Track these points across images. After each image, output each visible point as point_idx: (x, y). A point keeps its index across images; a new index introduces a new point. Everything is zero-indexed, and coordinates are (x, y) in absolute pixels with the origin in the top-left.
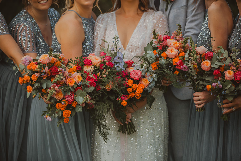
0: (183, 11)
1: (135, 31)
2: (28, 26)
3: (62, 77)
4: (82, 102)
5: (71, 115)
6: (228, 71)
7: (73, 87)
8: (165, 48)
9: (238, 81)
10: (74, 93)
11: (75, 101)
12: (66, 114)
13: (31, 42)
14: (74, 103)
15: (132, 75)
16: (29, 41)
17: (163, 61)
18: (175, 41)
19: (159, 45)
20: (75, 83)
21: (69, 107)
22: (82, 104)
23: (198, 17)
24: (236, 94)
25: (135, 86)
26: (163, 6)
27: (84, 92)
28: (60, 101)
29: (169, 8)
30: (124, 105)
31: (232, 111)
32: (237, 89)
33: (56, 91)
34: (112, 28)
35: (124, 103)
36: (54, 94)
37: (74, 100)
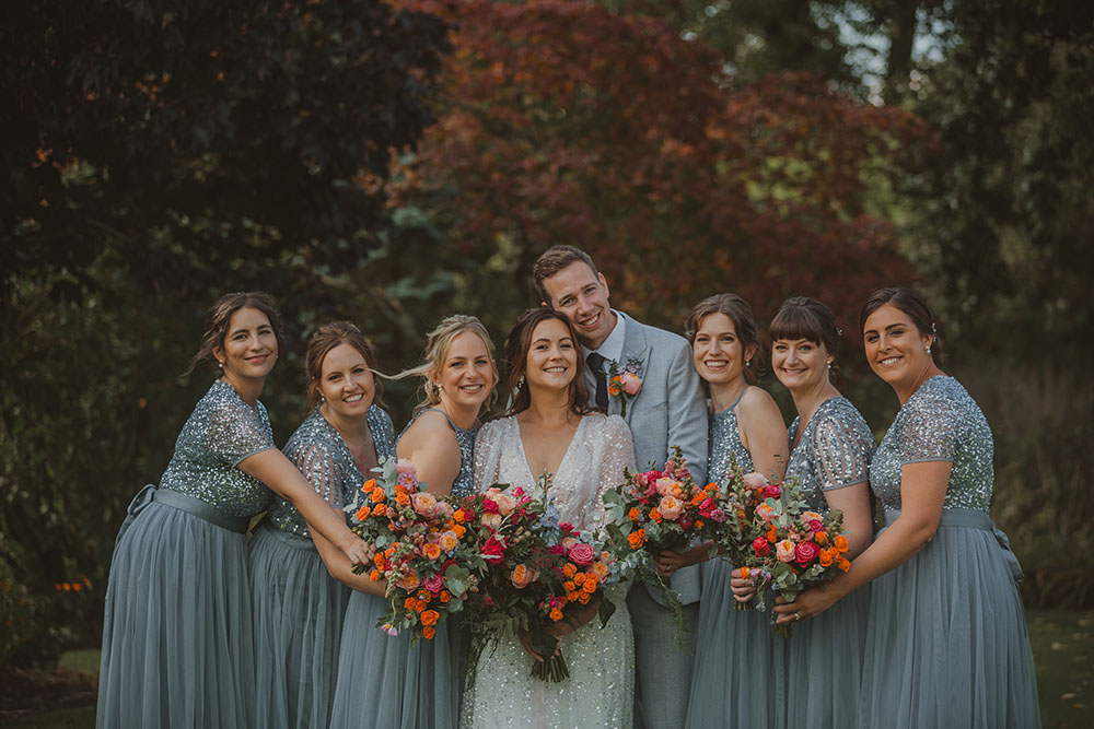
0: (659, 416)
1: (566, 457)
2: (325, 449)
3: (411, 547)
4: (461, 592)
5: (438, 621)
6: (783, 542)
7: (438, 561)
8: (655, 499)
9: (804, 564)
10: (441, 573)
11: (446, 589)
12: (428, 618)
13: (332, 486)
14: (444, 594)
15: (575, 555)
16: (328, 482)
17: (652, 529)
18: (674, 482)
19: (640, 496)
20: (443, 552)
21: (434, 603)
22: (462, 596)
23: (694, 429)
24: (801, 588)
25: (580, 577)
26: (617, 406)
27: (465, 570)
28: (415, 594)
29: (628, 411)
30: (556, 619)
31: (794, 620)
32: (801, 578)
33: (402, 572)
34: (514, 451)
35: (556, 615)
36: (400, 579)
37: (444, 588)
